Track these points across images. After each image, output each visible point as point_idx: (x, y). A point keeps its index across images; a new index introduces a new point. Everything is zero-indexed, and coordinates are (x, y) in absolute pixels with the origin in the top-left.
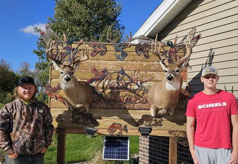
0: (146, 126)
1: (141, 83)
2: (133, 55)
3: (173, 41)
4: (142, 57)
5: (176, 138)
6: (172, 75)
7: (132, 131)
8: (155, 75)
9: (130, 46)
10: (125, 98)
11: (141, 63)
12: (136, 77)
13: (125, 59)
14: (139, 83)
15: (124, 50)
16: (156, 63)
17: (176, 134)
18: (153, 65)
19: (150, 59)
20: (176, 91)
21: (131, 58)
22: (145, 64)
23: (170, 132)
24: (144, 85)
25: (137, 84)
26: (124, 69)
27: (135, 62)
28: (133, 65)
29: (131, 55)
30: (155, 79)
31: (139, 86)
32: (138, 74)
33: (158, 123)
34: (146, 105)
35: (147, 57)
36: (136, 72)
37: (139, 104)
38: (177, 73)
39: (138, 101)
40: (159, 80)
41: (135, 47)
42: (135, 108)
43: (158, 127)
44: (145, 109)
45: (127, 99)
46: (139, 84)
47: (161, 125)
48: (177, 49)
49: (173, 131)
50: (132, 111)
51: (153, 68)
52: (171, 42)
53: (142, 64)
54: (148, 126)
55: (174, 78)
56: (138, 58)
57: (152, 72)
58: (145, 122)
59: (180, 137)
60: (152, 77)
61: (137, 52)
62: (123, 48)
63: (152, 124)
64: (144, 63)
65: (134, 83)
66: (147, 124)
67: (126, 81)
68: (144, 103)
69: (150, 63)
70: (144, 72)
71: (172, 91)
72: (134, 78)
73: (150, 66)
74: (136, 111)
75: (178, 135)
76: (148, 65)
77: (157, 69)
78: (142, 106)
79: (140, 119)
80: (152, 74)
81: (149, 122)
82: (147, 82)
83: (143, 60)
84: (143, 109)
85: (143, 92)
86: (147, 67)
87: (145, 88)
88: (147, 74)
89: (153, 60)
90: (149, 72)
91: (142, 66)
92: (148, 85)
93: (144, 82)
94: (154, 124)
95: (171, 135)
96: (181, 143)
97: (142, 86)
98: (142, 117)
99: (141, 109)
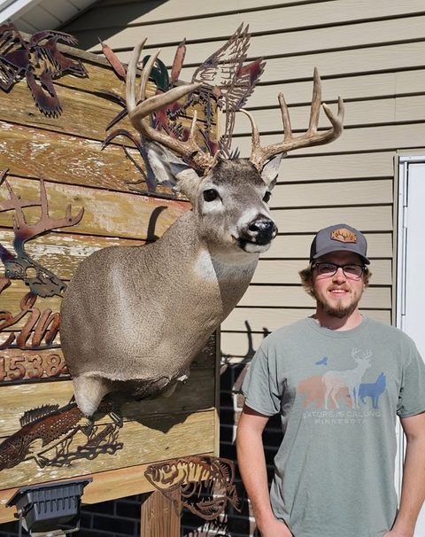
0: (44, 463)
1: (22, 238)
4: (24, 101)
5: (177, 495)
8: (90, 206)
11: (20, 134)
14: (6, 239)
16: (93, 145)
17: (176, 475)
18: (82, 154)
19: (62, 120)
22: (41, 142)
23: (153, 471)
24: (37, 250)
30: (87, 225)
32: (4, 193)
34: (46, 354)
35: (49, 106)
37: (6, 354)
43: (102, 460)
46: (8, 246)
47: (115, 447)
48: (183, 102)
49: (165, 465)
51: (79, 168)
52: (161, 65)
53: (27, 143)
54: (54, 462)
57: (74, 192)
58: (37, 446)
60: (75, 214)
63: (73, 449)
64: (34, 136)
66: (50, 455)
68: (36, 347)
69: (63, 141)
70: (35, 185)
73: (66, 154)
75: (182, 480)
76: (58, 151)
77: (99, 179)
78: (26, 365)
79: (11, 434)
80: (77, 199)
81: (58, 441)
82: (52, 238)
83: (31, 119)
84: (26, 377)
85: (29, 291)
86: (51, 159)
87: (40, 269)
88: (53, 196)
89: (80, 130)
90: (59, 188)
91: (24, 149)
92: (57, 255)
93: (34, 238)
94: (84, 448)
95: (159, 484)
96: (195, 511)
97: (24, 256)
98: (22, 420)
99: (18, 379)
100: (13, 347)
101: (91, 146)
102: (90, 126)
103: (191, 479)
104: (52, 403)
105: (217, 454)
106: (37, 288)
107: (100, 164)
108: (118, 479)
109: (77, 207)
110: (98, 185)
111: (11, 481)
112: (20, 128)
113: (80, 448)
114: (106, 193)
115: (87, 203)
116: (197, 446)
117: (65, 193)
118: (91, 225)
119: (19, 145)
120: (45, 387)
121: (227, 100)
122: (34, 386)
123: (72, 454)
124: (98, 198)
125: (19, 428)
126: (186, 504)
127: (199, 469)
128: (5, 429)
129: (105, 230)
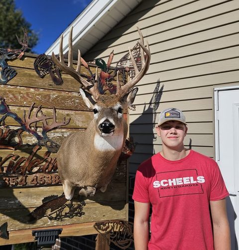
0: (51, 219)
1: (45, 131)
2: (30, 75)
3: (106, 60)
4: (48, 80)
5: (108, 236)
6: (112, 121)
7: (18, 234)
8: (73, 117)
9: (24, 56)
10: (7, 164)
11: (46, 92)
12: (34, 119)
13: (11, 82)
14: (39, 131)
15: (10, 63)
16: (75, 94)
17: (108, 227)
18: (70, 98)
19: (63, 86)
20: (116, 153)
21: (25, 80)
22: (54, 95)
23: (98, 225)
24: (51, 135)
25: (35, 133)
26: (8, 101)
27: (32, 90)
28: (27, 94)
29: (25, 75)
30: (72, 124)
31: (39, 138)
32: (39, 114)
33: (76, 209)
34: (53, 175)
35: (58, 82)
36: (35, 110)
37: (38, 175)
38: (120, 115)
39: (35, 169)
40: (80, 126)
41: (33, 60)
42: (29, 184)
43: (75, 219)
44: (49, 185)
45: (11, 166)
46: (40, 134)
47: (81, 214)
48: (113, 74)
49: (103, 223)
50: (21, 190)
51: (69, 103)
52: (103, 61)
53: (49, 96)
54: (55, 219)
55: (116, 128)
56: (40, 82)
57: (66, 112)
58: (49, 212)
59: (115, 232)
60: (67, 121)
61: (38, 72)
62: (7, 60)
63: (63, 214)
64: (52, 93)
65: (29, 131)
66: (54, 216)
67: (12, 128)
68: (50, 172)
69: (63, 94)
70: (52, 111)
71: (107, 153)
72: (29, 121)
73: (64, 99)
74: (31, 190)
75: (111, 230)
76: (60, 97)
77: (77, 107)
78: (45, 179)
79: (39, 206)
80: (68, 115)
81: (57, 210)
82: (57, 130)
83: (50, 87)
84: (46, 184)
85: (47, 150)
86: (58, 101)
87: (52, 142)
88: (58, 115)
89: (69, 89)
90: (61, 111)
91: (48, 98)
92: (59, 136)
93: (50, 130)
94: (68, 213)
95: (100, 231)
96: (116, 244)
97: (46, 137)
98: (43, 201)
99: (42, 185)
100: (41, 172)
101: (74, 95)
102: (74, 87)
103: (115, 230)
104: (55, 194)
105: (127, 220)
106: (50, 149)
107: (77, 101)
108: (82, 227)
109: (68, 118)
110: (76, 109)
111: (38, 225)
112: (47, 90)
113: (66, 213)
114: (80, 112)
115: (72, 116)
116: (118, 215)
117: (63, 113)
118: (73, 124)
119: (45, 96)
120: (53, 188)
121: (132, 72)
122: (48, 187)
123: (63, 216)
124: (76, 114)
125: (42, 204)
126: (112, 241)
127: (119, 226)
128: (36, 204)
129: (78, 126)
